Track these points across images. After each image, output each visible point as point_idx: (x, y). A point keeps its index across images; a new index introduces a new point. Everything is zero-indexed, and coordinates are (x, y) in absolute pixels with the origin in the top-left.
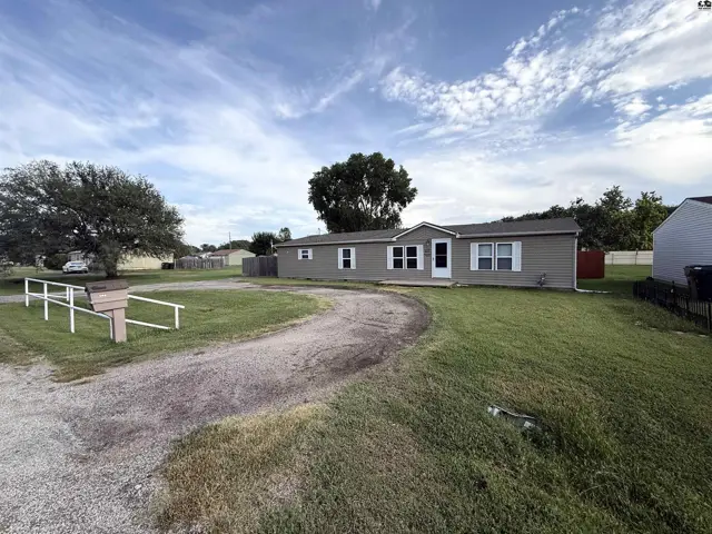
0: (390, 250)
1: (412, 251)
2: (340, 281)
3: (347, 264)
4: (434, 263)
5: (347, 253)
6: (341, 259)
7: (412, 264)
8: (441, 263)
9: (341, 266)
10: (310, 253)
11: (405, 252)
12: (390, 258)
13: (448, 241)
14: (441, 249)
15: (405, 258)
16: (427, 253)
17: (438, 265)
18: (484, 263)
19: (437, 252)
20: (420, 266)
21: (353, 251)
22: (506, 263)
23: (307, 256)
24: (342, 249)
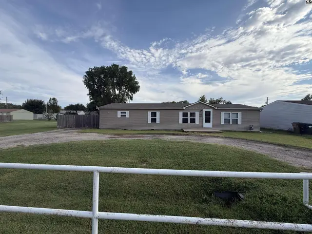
0: (181, 114)
1: (193, 114)
2: (149, 130)
3: (154, 120)
4: (204, 120)
5: (154, 115)
6: (150, 117)
7: (193, 121)
8: (208, 121)
9: (149, 121)
10: (127, 114)
11: (189, 115)
12: (181, 118)
13: (211, 111)
14: (208, 114)
15: (189, 118)
16: (201, 115)
17: (206, 122)
18: (227, 121)
19: (206, 116)
20: (197, 122)
21: (158, 113)
22: (236, 121)
23: (125, 116)
24: (151, 112)
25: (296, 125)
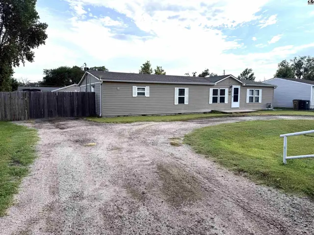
0: (211, 90)
1: (223, 92)
2: (175, 115)
3: (181, 100)
4: (233, 99)
5: (182, 92)
6: (177, 96)
7: (222, 100)
8: (236, 100)
9: (176, 102)
10: (147, 91)
11: (219, 92)
12: (211, 96)
13: (239, 87)
15: (219, 96)
16: (230, 92)
17: (234, 101)
18: (251, 99)
20: (226, 101)
21: (187, 90)
22: (257, 99)
23: (144, 94)
24: (178, 88)
25: (296, 101)
